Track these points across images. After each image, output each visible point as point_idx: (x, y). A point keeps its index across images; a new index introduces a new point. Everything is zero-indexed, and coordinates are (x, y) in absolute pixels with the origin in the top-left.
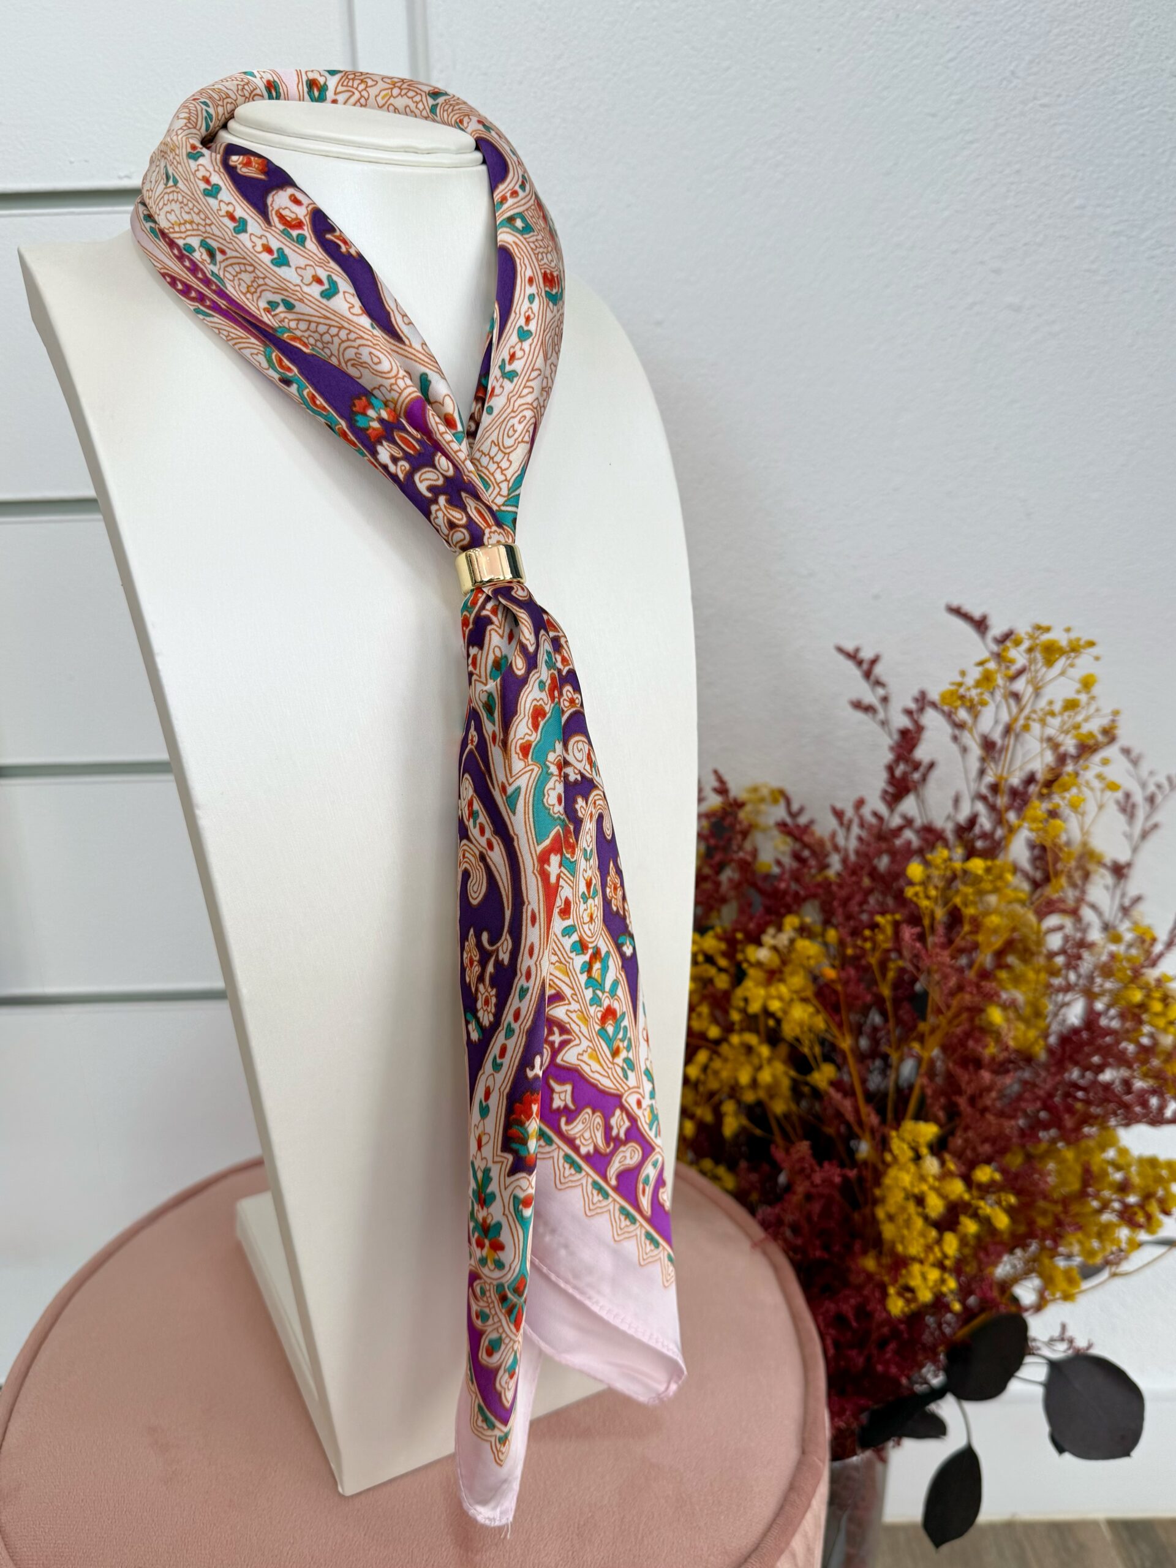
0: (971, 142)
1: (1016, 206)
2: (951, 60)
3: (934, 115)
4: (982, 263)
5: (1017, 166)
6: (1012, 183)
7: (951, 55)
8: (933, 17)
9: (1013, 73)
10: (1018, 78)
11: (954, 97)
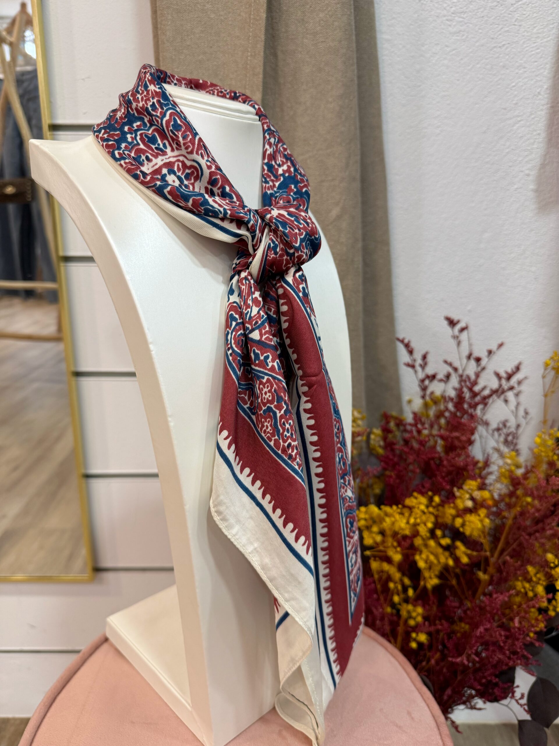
0: (520, 121)
1: (537, 148)
2: (514, 86)
3: (505, 109)
4: (522, 171)
5: (539, 132)
6: (536, 139)
7: (514, 84)
8: (507, 69)
9: (539, 93)
10: (541, 95)
11: (514, 102)
